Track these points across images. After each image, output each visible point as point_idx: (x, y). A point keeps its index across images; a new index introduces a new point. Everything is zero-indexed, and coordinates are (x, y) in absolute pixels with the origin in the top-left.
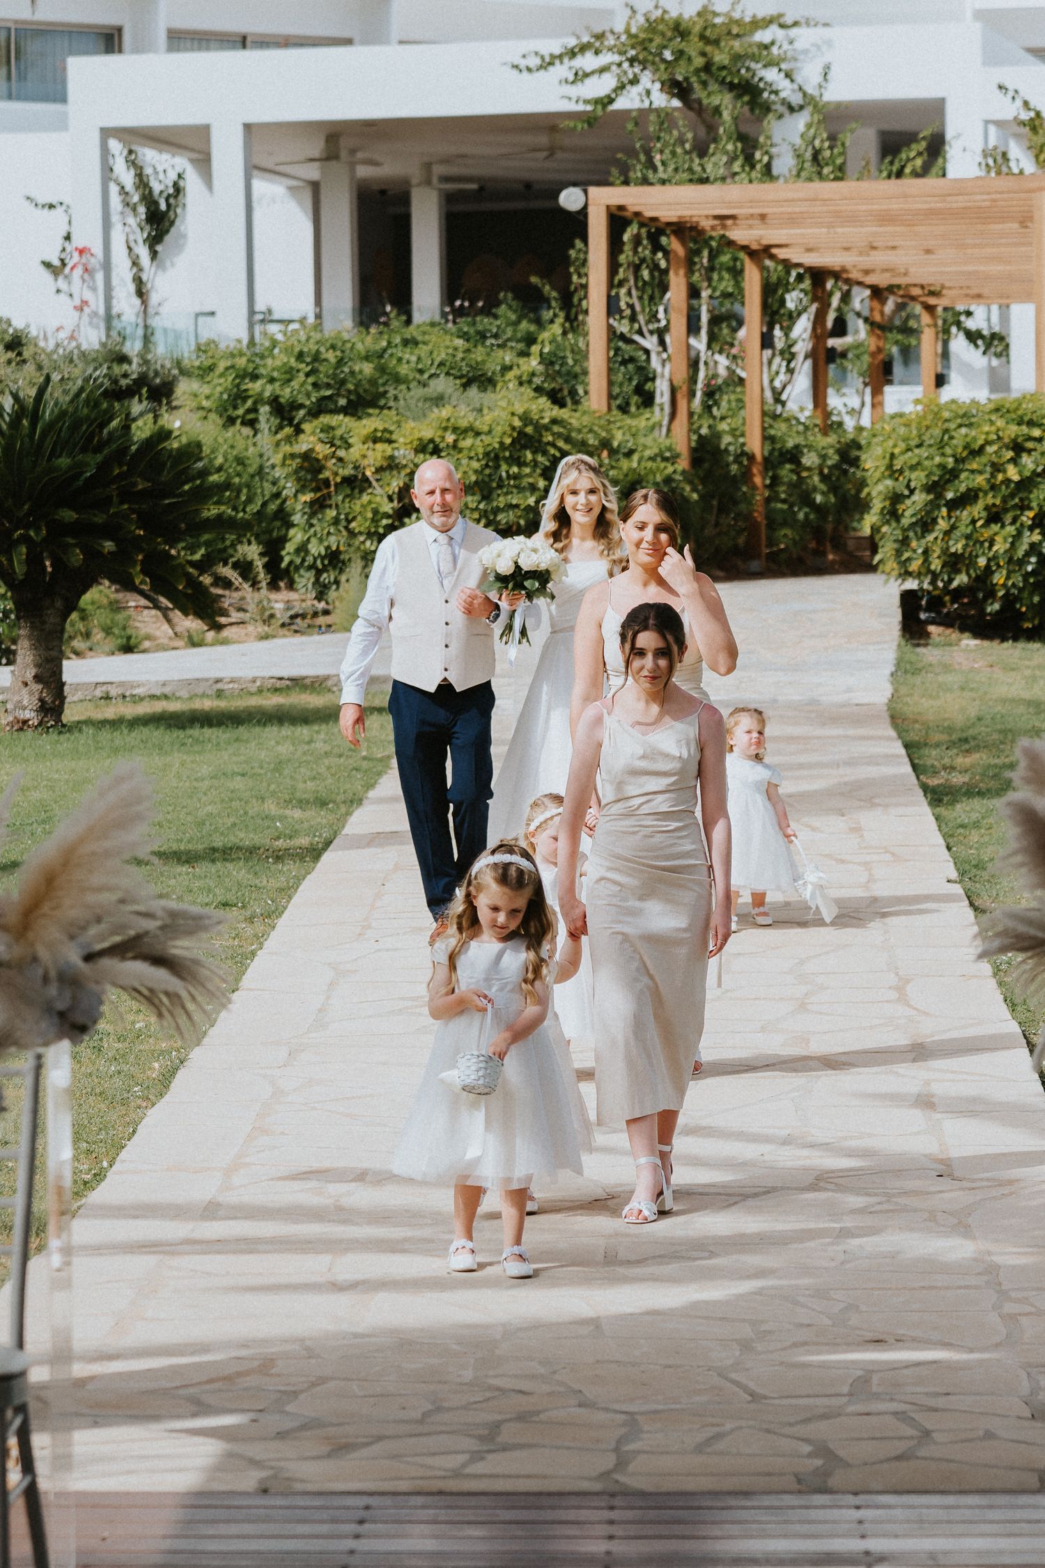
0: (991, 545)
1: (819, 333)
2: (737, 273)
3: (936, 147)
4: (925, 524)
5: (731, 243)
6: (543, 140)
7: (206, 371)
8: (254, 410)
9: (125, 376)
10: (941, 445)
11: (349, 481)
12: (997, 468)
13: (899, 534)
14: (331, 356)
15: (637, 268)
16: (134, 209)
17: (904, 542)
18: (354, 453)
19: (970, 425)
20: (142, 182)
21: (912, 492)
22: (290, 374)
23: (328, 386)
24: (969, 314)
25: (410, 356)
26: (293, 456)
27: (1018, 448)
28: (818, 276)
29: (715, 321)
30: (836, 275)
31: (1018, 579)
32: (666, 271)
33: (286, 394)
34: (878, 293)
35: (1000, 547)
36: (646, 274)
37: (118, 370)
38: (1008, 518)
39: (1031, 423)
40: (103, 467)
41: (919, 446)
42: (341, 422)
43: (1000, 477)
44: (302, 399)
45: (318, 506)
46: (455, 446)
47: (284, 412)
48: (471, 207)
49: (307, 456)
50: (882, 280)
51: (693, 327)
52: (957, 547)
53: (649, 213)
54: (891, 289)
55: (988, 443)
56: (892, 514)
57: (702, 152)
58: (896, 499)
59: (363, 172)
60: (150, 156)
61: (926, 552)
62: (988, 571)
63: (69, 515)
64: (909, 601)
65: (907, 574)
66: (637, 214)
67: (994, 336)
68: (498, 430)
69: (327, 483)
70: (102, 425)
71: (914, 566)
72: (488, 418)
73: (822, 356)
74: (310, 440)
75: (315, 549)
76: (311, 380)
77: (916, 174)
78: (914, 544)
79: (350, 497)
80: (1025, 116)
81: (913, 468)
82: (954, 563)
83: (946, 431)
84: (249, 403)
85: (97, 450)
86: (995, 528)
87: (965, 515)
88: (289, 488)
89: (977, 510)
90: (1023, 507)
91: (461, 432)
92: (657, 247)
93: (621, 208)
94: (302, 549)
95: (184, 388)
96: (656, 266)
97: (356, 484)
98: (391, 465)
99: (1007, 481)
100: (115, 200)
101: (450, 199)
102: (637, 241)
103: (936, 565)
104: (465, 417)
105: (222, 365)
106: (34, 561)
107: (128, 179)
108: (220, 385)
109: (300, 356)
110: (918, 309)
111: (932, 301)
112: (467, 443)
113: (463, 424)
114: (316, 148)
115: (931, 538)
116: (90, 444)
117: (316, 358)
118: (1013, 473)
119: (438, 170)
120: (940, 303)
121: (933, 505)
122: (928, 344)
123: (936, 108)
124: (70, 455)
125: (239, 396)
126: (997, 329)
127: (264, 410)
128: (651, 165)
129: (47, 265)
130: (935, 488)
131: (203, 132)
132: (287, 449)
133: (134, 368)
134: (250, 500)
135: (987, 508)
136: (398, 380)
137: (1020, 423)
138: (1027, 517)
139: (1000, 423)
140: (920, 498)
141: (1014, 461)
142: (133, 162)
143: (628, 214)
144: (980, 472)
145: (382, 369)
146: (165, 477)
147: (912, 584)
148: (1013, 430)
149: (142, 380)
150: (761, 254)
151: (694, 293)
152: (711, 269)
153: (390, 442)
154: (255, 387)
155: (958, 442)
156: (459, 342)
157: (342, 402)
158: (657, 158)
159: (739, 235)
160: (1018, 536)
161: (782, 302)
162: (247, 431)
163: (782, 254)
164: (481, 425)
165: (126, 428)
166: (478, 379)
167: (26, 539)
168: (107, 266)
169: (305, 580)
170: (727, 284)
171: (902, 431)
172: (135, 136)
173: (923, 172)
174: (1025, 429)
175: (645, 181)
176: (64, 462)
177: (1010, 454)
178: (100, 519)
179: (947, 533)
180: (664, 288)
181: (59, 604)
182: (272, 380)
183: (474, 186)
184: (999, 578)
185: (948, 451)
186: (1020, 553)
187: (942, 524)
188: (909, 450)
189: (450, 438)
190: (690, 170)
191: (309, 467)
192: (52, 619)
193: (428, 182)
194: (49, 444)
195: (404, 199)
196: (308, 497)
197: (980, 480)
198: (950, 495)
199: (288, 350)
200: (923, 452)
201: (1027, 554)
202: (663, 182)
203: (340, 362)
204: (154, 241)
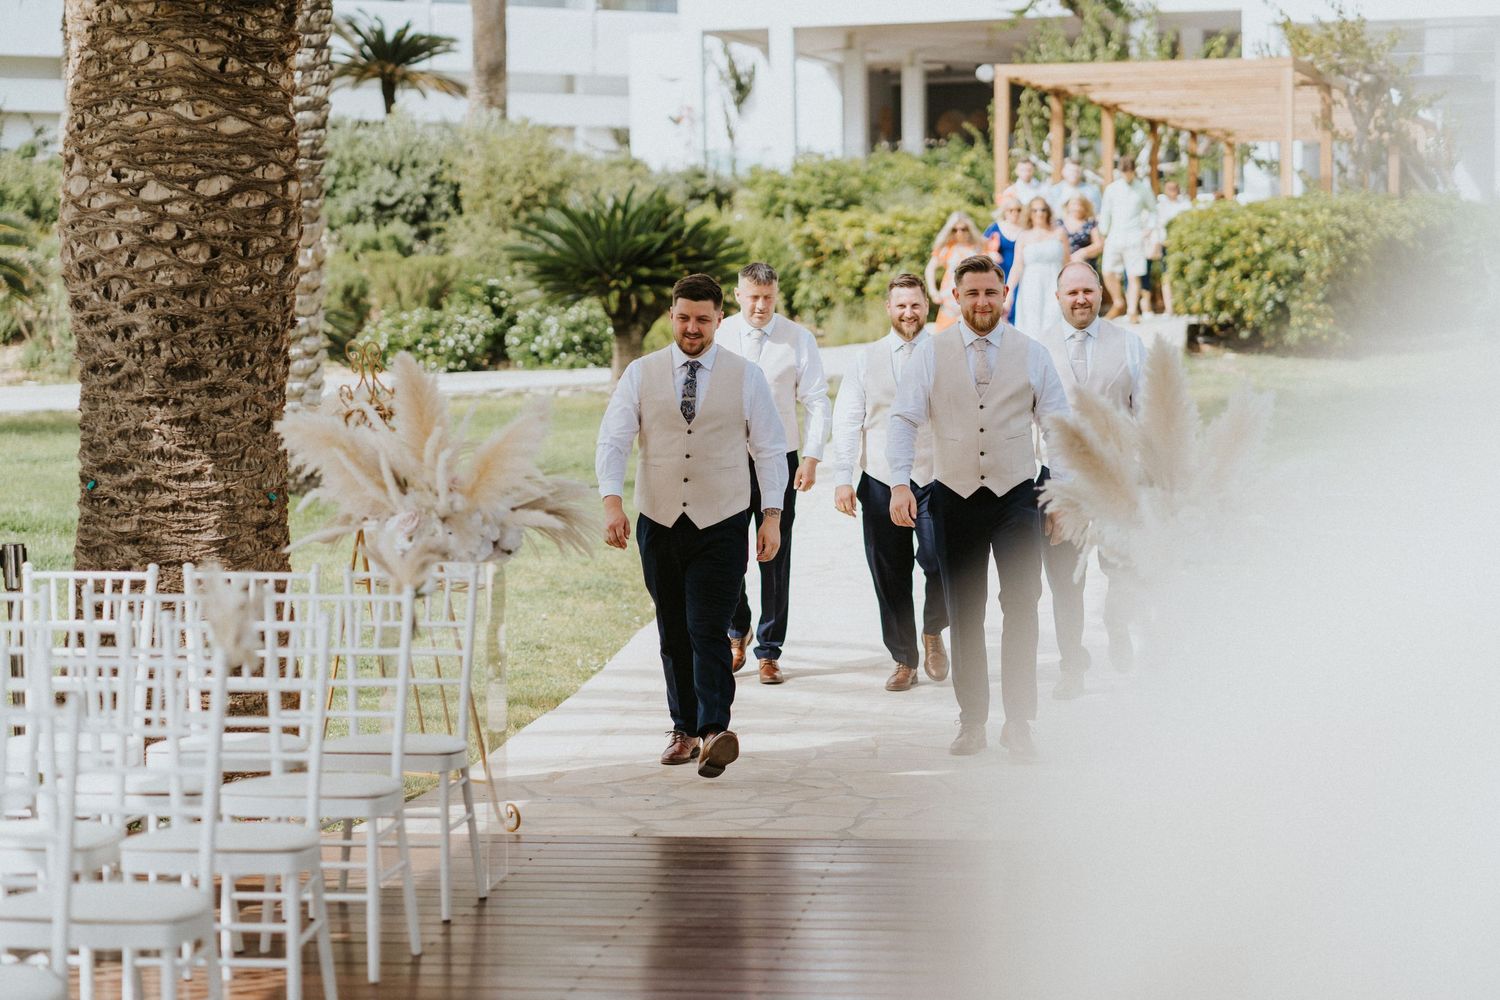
0: (1244, 292)
1: (1153, 162)
2: (1098, 120)
3: (1233, 41)
4: (1202, 281)
5: (1091, 103)
6: (983, 37)
7: (752, 184)
8: (783, 208)
9: (704, 186)
10: (1212, 230)
11: (836, 253)
12: (1247, 244)
13: (1185, 287)
14: (832, 173)
15: (1030, 117)
16: (726, 80)
17: (1188, 293)
18: (841, 233)
19: (1230, 217)
20: (732, 66)
21: (1193, 259)
22: (806, 185)
23: (830, 192)
24: (1256, 148)
25: (888, 174)
26: (800, 236)
27: (1262, 232)
28: (1153, 124)
29: (1083, 151)
30: (1164, 123)
31: (1261, 316)
32: (1048, 120)
33: (804, 199)
34: (1194, 135)
35: (1249, 295)
36: (1036, 121)
37: (699, 183)
38: (1254, 275)
39: (1271, 216)
40: (668, 242)
41: (1199, 229)
42: (832, 215)
43: (1249, 250)
44: (814, 201)
45: (818, 267)
46: (903, 231)
47: (802, 209)
48: (942, 80)
49: (809, 237)
50: (1195, 126)
51: (1066, 153)
52: (1222, 295)
53: (1035, 82)
54: (1203, 132)
55: (1243, 228)
56: (1181, 274)
57: (1071, 43)
58: (1184, 264)
59: (872, 58)
60: (737, 49)
61: (1203, 299)
62: (1241, 311)
63: (645, 271)
64: (1193, 331)
65: (1190, 312)
66: (1028, 84)
67: (1273, 162)
68: (932, 219)
69: (822, 254)
70: (667, 214)
71: (1196, 306)
72: (927, 211)
73: (1155, 175)
74: (812, 227)
75: (816, 296)
76: (820, 188)
77: (1218, 57)
78: (1194, 292)
79: (837, 262)
80: (1281, 20)
81: (1194, 244)
82: (1220, 305)
83: (1215, 220)
84: (779, 204)
85: (664, 230)
86: (1246, 281)
87: (1227, 274)
88: (798, 256)
89: (1234, 272)
90: (1264, 269)
91: (908, 221)
92: (1043, 103)
93: (1017, 79)
94: (807, 296)
95: (741, 196)
96: (1042, 116)
97: (839, 254)
98: (862, 243)
99: (1254, 253)
100: (713, 75)
101: (929, 74)
102: (1030, 100)
103: (1209, 306)
104: (911, 212)
105: (764, 179)
106: (624, 301)
107: (724, 64)
108: (761, 193)
109: (813, 174)
110: (1222, 146)
111: (1231, 140)
112: (911, 227)
113: (909, 214)
114: (840, 42)
115: (1205, 288)
116: (659, 227)
117: (824, 176)
118: (1258, 248)
119: (921, 56)
120: (1237, 141)
121: (1206, 269)
122: (1228, 165)
123: (1237, 15)
124: (647, 233)
125: (773, 200)
126: (1275, 157)
127: (789, 208)
128: (1038, 52)
129: (671, 118)
130: (1208, 257)
131: (765, 32)
132: (797, 232)
133: (709, 183)
134: (778, 265)
135: (1242, 270)
136: (875, 189)
137: (1263, 215)
138: (1267, 275)
139: (1250, 215)
140: (1197, 265)
141: (1259, 240)
142: (727, 52)
143: (1022, 82)
144: (1237, 246)
145: (865, 182)
146: (706, 247)
147: (1194, 320)
148: (1258, 221)
149: (715, 190)
150: (1112, 109)
151: (1068, 133)
152: (1081, 116)
153: (862, 226)
154: (786, 194)
155: (1223, 229)
156: (921, 165)
157: (840, 203)
158: (1042, 47)
159: (1097, 96)
160: (1260, 288)
161: (1129, 140)
162: (779, 220)
163: (1127, 109)
164: (921, 216)
165: (682, 217)
166: (929, 189)
167: (618, 287)
168: (704, 118)
169: (809, 314)
170: (1092, 128)
171: (1188, 220)
172: (728, 36)
173: (1225, 55)
174: (1266, 220)
175: (1035, 62)
176: (642, 238)
177: (1256, 235)
178: (665, 273)
179: (1216, 286)
180: (1047, 129)
181: (640, 327)
182: (794, 189)
183: (940, 67)
184: (1248, 315)
185: (1217, 233)
186: (1262, 298)
187: (1212, 280)
188: (1192, 232)
189: (900, 225)
190: (1063, 55)
191: (811, 244)
192: (635, 336)
193: (912, 64)
194: (633, 227)
195: (898, 75)
196: (810, 262)
197: (1237, 252)
198: (1217, 261)
199: (806, 171)
200: (1201, 235)
201: (1268, 299)
202: (1045, 62)
203: (839, 178)
204: (739, 102)
